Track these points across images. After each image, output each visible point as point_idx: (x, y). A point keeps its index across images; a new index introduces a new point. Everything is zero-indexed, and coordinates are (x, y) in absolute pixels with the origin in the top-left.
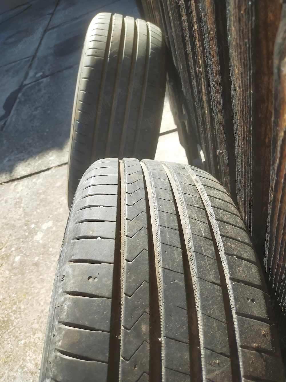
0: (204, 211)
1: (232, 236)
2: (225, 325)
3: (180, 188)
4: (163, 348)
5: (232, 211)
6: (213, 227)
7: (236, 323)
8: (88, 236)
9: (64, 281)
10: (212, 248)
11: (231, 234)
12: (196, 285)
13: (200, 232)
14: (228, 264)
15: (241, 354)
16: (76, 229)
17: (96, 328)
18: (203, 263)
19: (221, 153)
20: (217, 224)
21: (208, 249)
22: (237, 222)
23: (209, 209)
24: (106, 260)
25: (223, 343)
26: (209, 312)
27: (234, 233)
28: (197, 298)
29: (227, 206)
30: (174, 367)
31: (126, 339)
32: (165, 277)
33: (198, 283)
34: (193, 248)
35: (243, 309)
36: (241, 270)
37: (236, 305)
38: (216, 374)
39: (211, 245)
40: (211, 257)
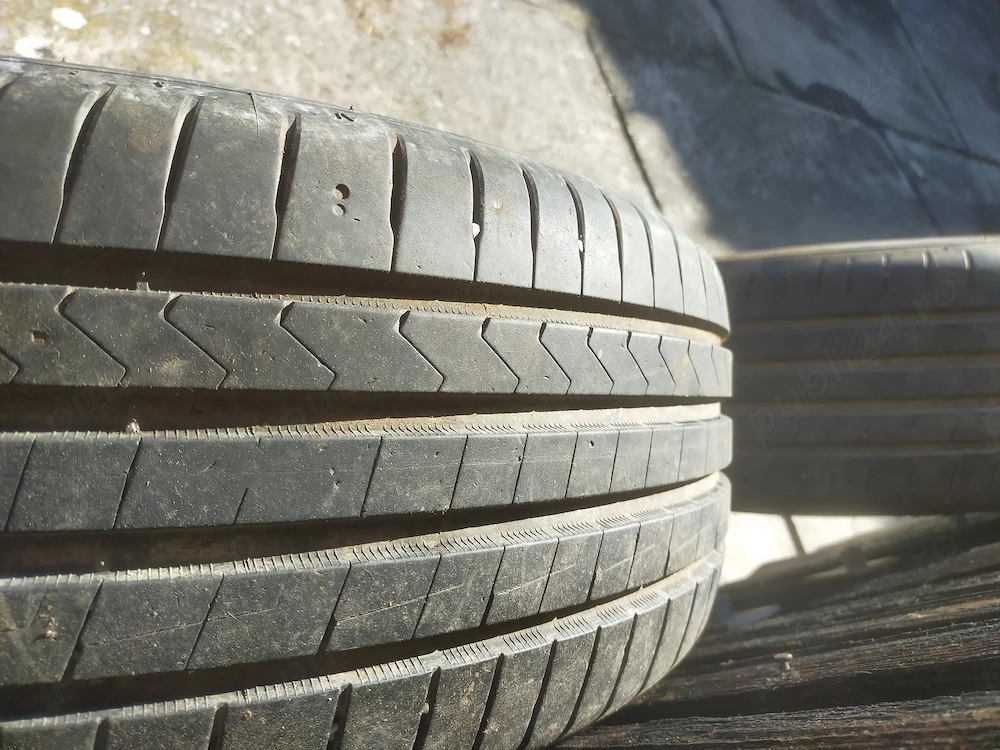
0: (584, 599)
1: (500, 698)
2: (180, 666)
3: (654, 521)
4: (101, 435)
5: (586, 705)
6: (528, 630)
7: (188, 705)
8: (483, 194)
9: (336, 118)
10: (455, 625)
11: (508, 694)
12: (324, 559)
13: (512, 584)
14: (399, 682)
15: (78, 722)
16: (503, 165)
17: (176, 207)
18: (401, 587)
19: (784, 667)
20: (539, 646)
21: (451, 609)
22: (547, 722)
23: (590, 621)
24: (403, 245)
25: (115, 654)
26: (228, 604)
27: (511, 710)
28: (278, 564)
29: (602, 687)
30: (34, 474)
31: (133, 306)
32: (351, 447)
33: (329, 568)
34: (452, 554)
35: (239, 733)
36: (379, 728)
37: (253, 706)
38: (8, 625)
39: (466, 618)
40: (423, 617)
